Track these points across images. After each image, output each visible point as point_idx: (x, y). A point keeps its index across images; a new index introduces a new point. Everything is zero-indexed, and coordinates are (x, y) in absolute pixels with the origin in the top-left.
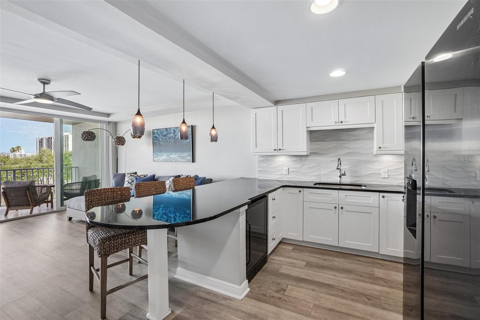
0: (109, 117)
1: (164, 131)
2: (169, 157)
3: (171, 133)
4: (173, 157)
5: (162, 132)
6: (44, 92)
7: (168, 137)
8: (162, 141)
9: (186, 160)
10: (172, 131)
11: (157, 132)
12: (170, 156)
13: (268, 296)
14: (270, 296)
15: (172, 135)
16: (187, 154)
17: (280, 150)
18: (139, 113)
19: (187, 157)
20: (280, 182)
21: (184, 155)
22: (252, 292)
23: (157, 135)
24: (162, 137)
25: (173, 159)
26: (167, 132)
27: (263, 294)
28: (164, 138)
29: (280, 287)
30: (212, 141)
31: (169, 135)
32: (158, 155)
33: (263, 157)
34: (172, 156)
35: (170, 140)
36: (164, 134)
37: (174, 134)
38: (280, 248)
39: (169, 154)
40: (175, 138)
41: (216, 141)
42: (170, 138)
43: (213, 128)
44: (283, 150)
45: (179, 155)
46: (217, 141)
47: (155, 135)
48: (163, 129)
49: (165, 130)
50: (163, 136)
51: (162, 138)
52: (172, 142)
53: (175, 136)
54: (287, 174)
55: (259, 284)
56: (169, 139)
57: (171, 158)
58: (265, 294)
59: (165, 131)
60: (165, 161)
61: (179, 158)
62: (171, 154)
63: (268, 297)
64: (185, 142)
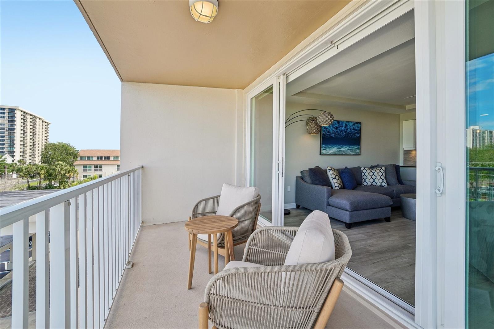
1: (335, 124)
2: (340, 150)
3: (342, 126)
4: (343, 150)
5: (334, 124)
7: (339, 130)
9: (356, 153)
10: (344, 124)
15: (343, 128)
16: (356, 148)
19: (357, 150)
21: (354, 149)
24: (333, 129)
26: (339, 125)
28: (335, 131)
31: (341, 128)
34: (342, 149)
35: (342, 133)
37: (345, 127)
39: (340, 147)
40: (346, 132)
42: (342, 131)
45: (349, 148)
48: (335, 121)
49: (336, 122)
51: (333, 130)
52: (343, 135)
53: (347, 129)
56: (340, 132)
57: (342, 150)
59: (337, 124)
61: (349, 151)
62: (342, 147)
64: (355, 136)
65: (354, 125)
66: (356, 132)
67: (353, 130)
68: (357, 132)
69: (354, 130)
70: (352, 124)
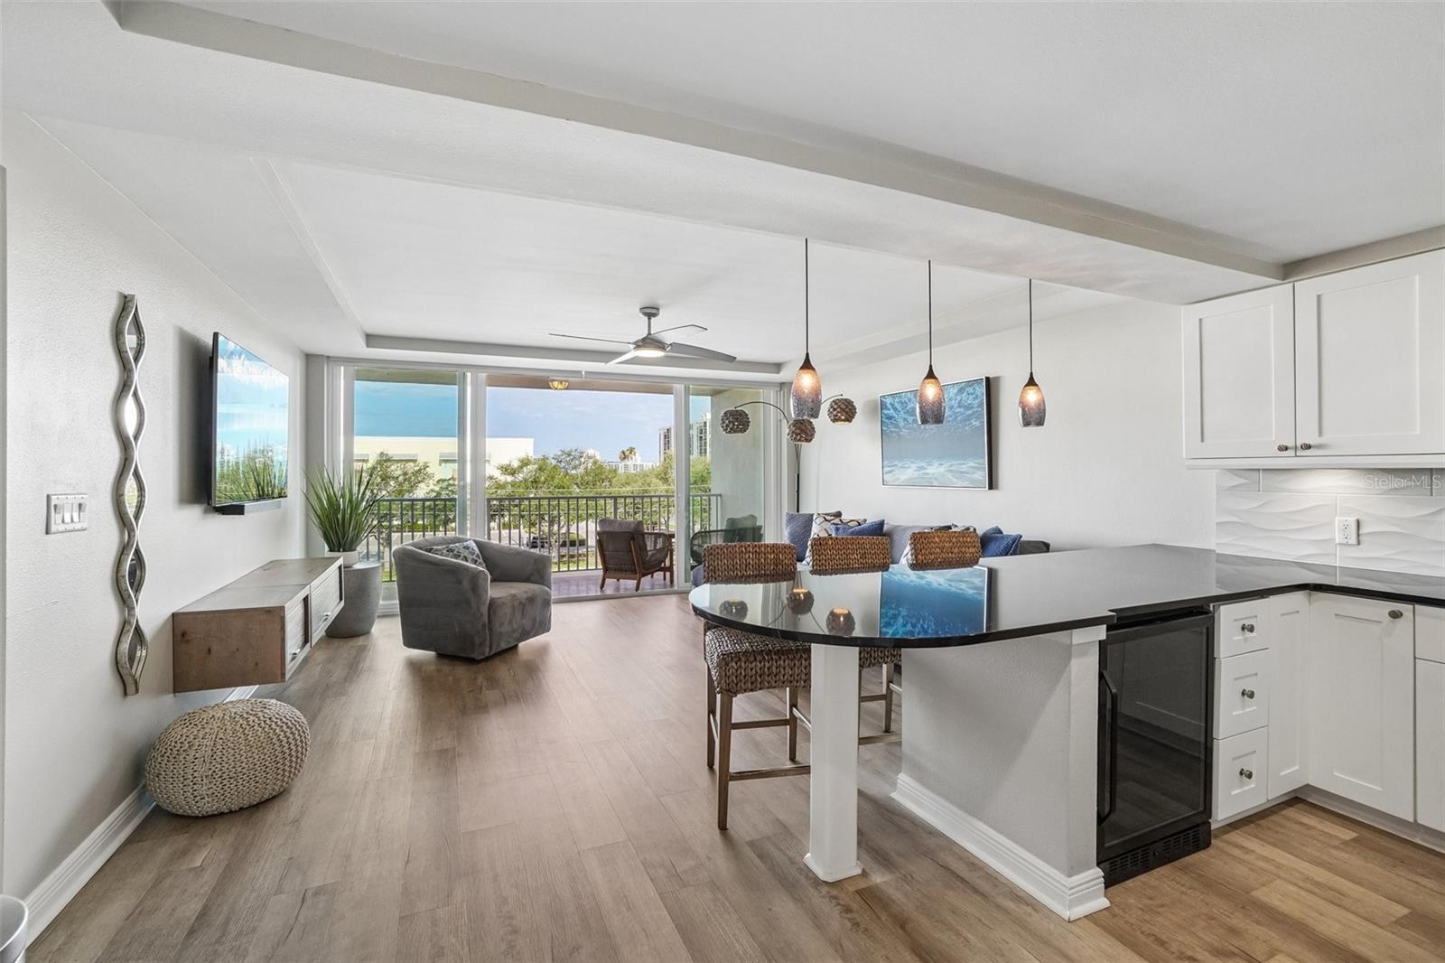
0: (778, 373)
1: (910, 400)
4: (934, 473)
5: (906, 403)
6: (649, 334)
8: (904, 427)
11: (891, 404)
12: (926, 469)
13: (1173, 950)
14: (1183, 953)
16: (972, 464)
17: (1309, 447)
18: (807, 365)
19: (974, 473)
20: (1313, 571)
21: (964, 468)
22: (1115, 916)
23: (892, 411)
24: (905, 416)
25: (936, 479)
27: (1153, 935)
28: (910, 419)
29: (1235, 942)
30: (1027, 423)
32: (896, 465)
33: (1236, 475)
34: (931, 470)
36: (909, 406)
38: (1288, 819)
39: (924, 464)
41: (1040, 422)
43: (1031, 382)
44: (1319, 447)
45: (951, 466)
46: (1042, 425)
47: (889, 412)
48: (909, 394)
49: (912, 396)
50: (907, 412)
51: (905, 419)
52: (932, 429)
54: (1353, 540)
55: (1149, 902)
58: (1164, 938)
59: (914, 399)
60: (912, 484)
61: (949, 475)
62: (930, 464)
63: (1173, 953)
64: (967, 428)
65: (961, 391)
66: (970, 412)
67: (958, 410)
68: (974, 413)
69: (962, 410)
70: (956, 391)
